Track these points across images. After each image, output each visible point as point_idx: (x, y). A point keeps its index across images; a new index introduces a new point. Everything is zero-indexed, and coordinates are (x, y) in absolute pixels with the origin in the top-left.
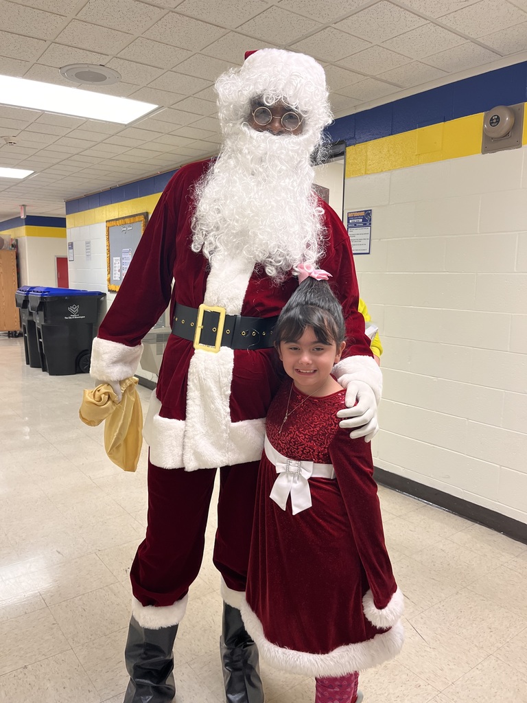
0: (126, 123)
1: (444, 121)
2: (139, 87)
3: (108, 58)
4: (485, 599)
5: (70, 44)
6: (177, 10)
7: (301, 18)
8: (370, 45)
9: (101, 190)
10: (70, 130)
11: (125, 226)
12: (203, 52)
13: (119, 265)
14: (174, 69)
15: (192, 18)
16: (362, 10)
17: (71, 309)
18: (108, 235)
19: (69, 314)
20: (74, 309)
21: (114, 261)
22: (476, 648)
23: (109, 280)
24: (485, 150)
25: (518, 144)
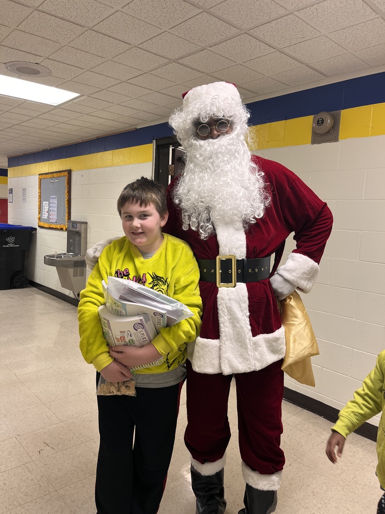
0: (55, 105)
1: (286, 119)
2: (65, 81)
3: (42, 59)
4: (310, 469)
5: (12, 47)
6: (95, 28)
7: (186, 41)
8: (235, 64)
9: (36, 151)
10: (12, 107)
11: (54, 179)
12: (113, 60)
13: (48, 207)
14: (92, 70)
15: (106, 35)
16: (230, 39)
17: (8, 239)
18: (40, 185)
19: (7, 243)
20: (11, 239)
21: (44, 205)
22: (303, 509)
23: (39, 219)
24: (314, 142)
25: (336, 139)
